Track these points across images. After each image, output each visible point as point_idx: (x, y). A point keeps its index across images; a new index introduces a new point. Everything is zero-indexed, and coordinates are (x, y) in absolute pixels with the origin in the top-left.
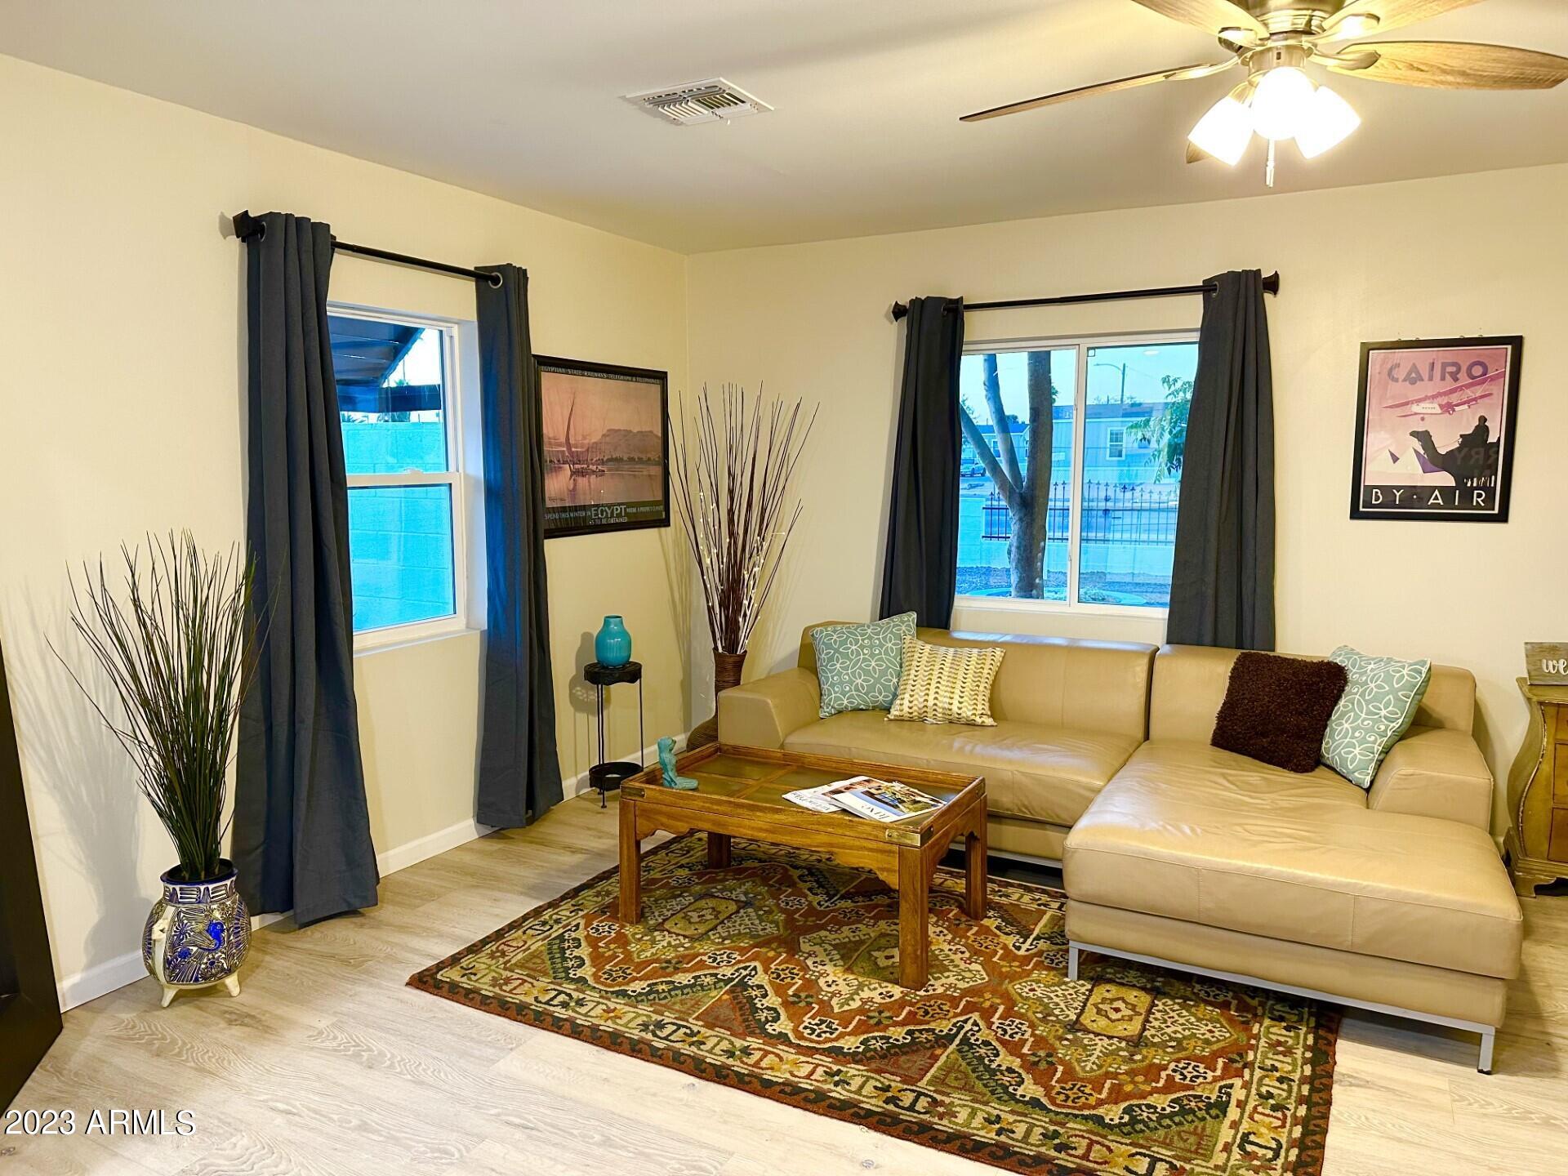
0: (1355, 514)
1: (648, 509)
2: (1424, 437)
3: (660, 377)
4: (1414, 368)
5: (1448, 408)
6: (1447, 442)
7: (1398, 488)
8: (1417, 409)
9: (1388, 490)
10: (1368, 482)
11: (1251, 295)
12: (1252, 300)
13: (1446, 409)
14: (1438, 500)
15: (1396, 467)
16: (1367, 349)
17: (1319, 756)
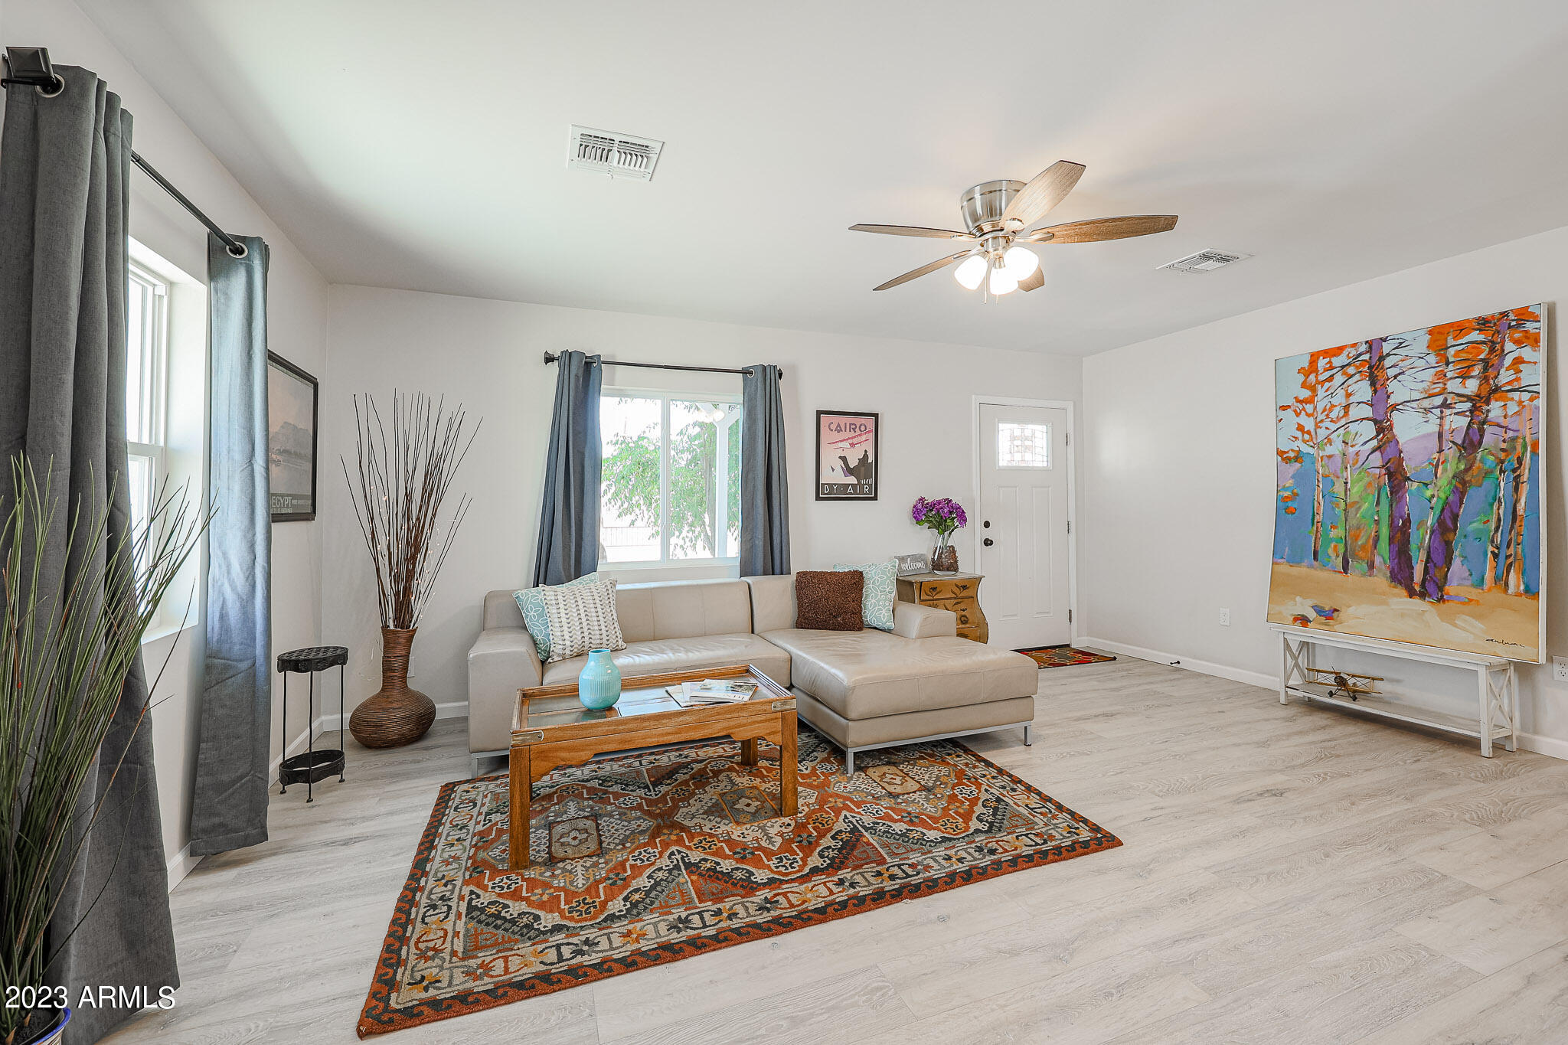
1: (303, 501)
2: (844, 459)
3: (314, 383)
4: (839, 425)
6: (853, 463)
7: (835, 485)
8: (840, 445)
9: (831, 486)
10: (822, 481)
11: (773, 378)
12: (773, 381)
13: (852, 445)
14: (850, 490)
15: (834, 475)
16: (819, 413)
17: (862, 622)
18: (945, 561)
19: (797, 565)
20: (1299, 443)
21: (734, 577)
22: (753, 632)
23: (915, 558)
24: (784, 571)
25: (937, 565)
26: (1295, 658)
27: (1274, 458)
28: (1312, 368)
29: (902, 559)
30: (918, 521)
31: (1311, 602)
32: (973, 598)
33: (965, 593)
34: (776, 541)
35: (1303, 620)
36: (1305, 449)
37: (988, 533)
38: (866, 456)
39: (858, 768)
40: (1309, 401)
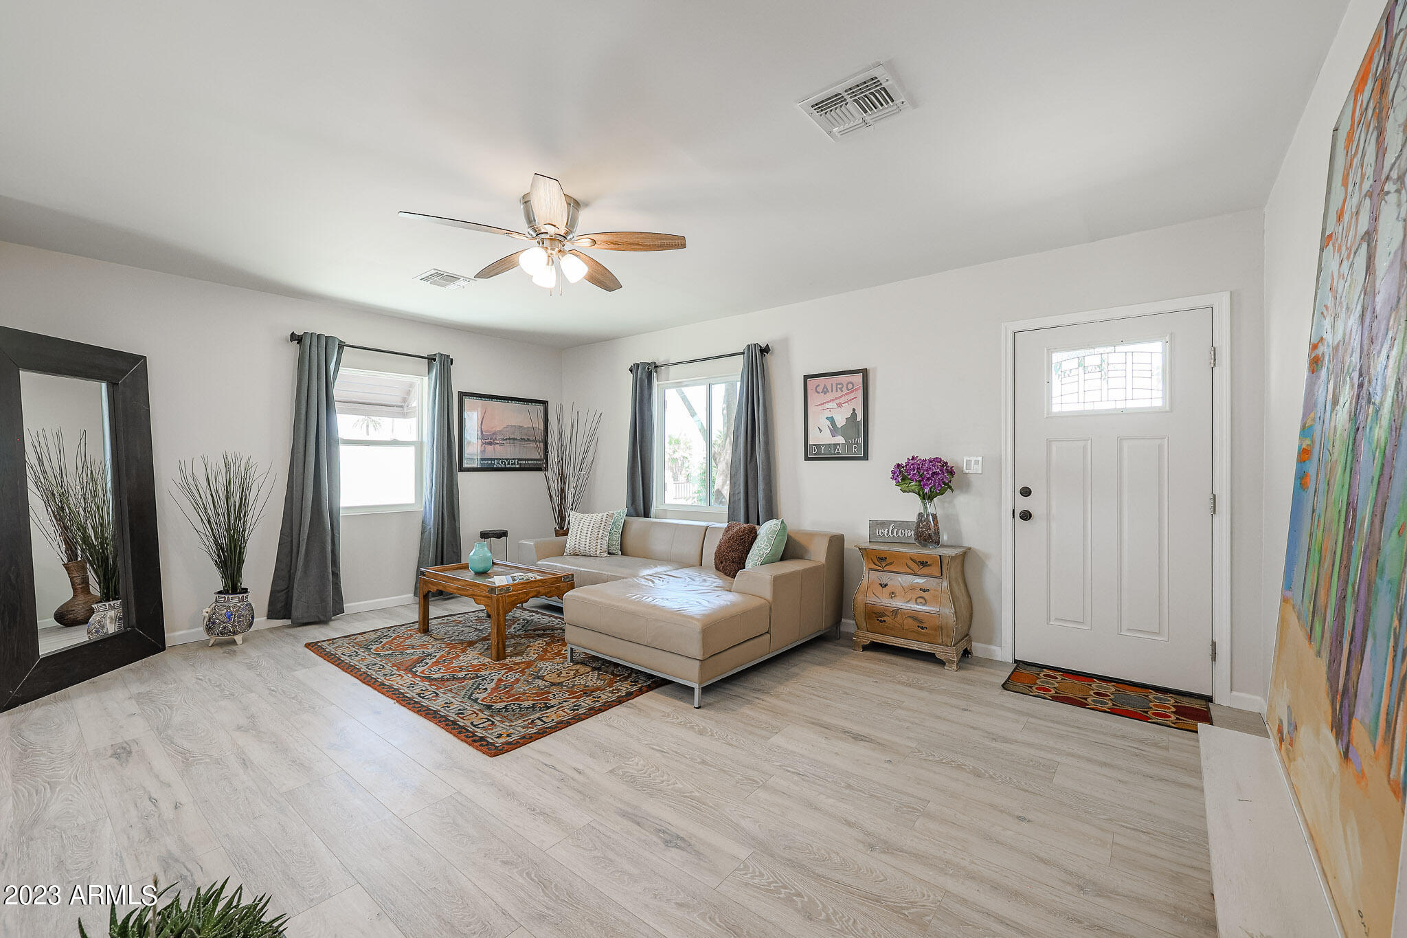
0: (807, 459)
1: (533, 462)
2: (831, 419)
3: (545, 403)
4: (825, 387)
5: (839, 405)
7: (823, 446)
8: (827, 406)
9: (819, 447)
10: (811, 442)
14: (839, 450)
15: (822, 435)
16: (806, 378)
23: (901, 525)
29: (883, 525)
30: (897, 482)
33: (925, 571)
37: (1023, 504)
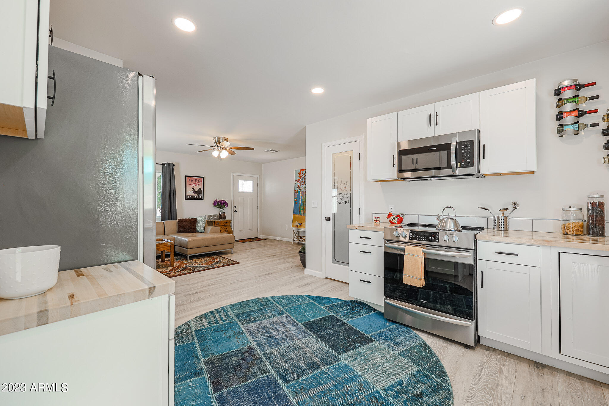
0: (185, 199)
2: (194, 189)
4: (192, 180)
6: (196, 190)
7: (191, 196)
8: (192, 185)
9: (189, 196)
10: (187, 195)
11: (172, 166)
12: (172, 167)
13: (196, 185)
14: (195, 197)
15: (190, 193)
16: (186, 176)
17: (196, 231)
18: (223, 216)
19: (179, 217)
20: (298, 189)
21: (160, 221)
22: (165, 234)
23: (214, 216)
24: (175, 219)
25: (220, 217)
26: (296, 234)
27: (294, 192)
28: (300, 173)
29: (210, 216)
30: (215, 206)
31: (298, 222)
32: (229, 225)
33: (227, 224)
34: (172, 211)
35: (297, 226)
36: (299, 190)
37: (235, 209)
38: (200, 188)
39: (190, 260)
40: (299, 180)
